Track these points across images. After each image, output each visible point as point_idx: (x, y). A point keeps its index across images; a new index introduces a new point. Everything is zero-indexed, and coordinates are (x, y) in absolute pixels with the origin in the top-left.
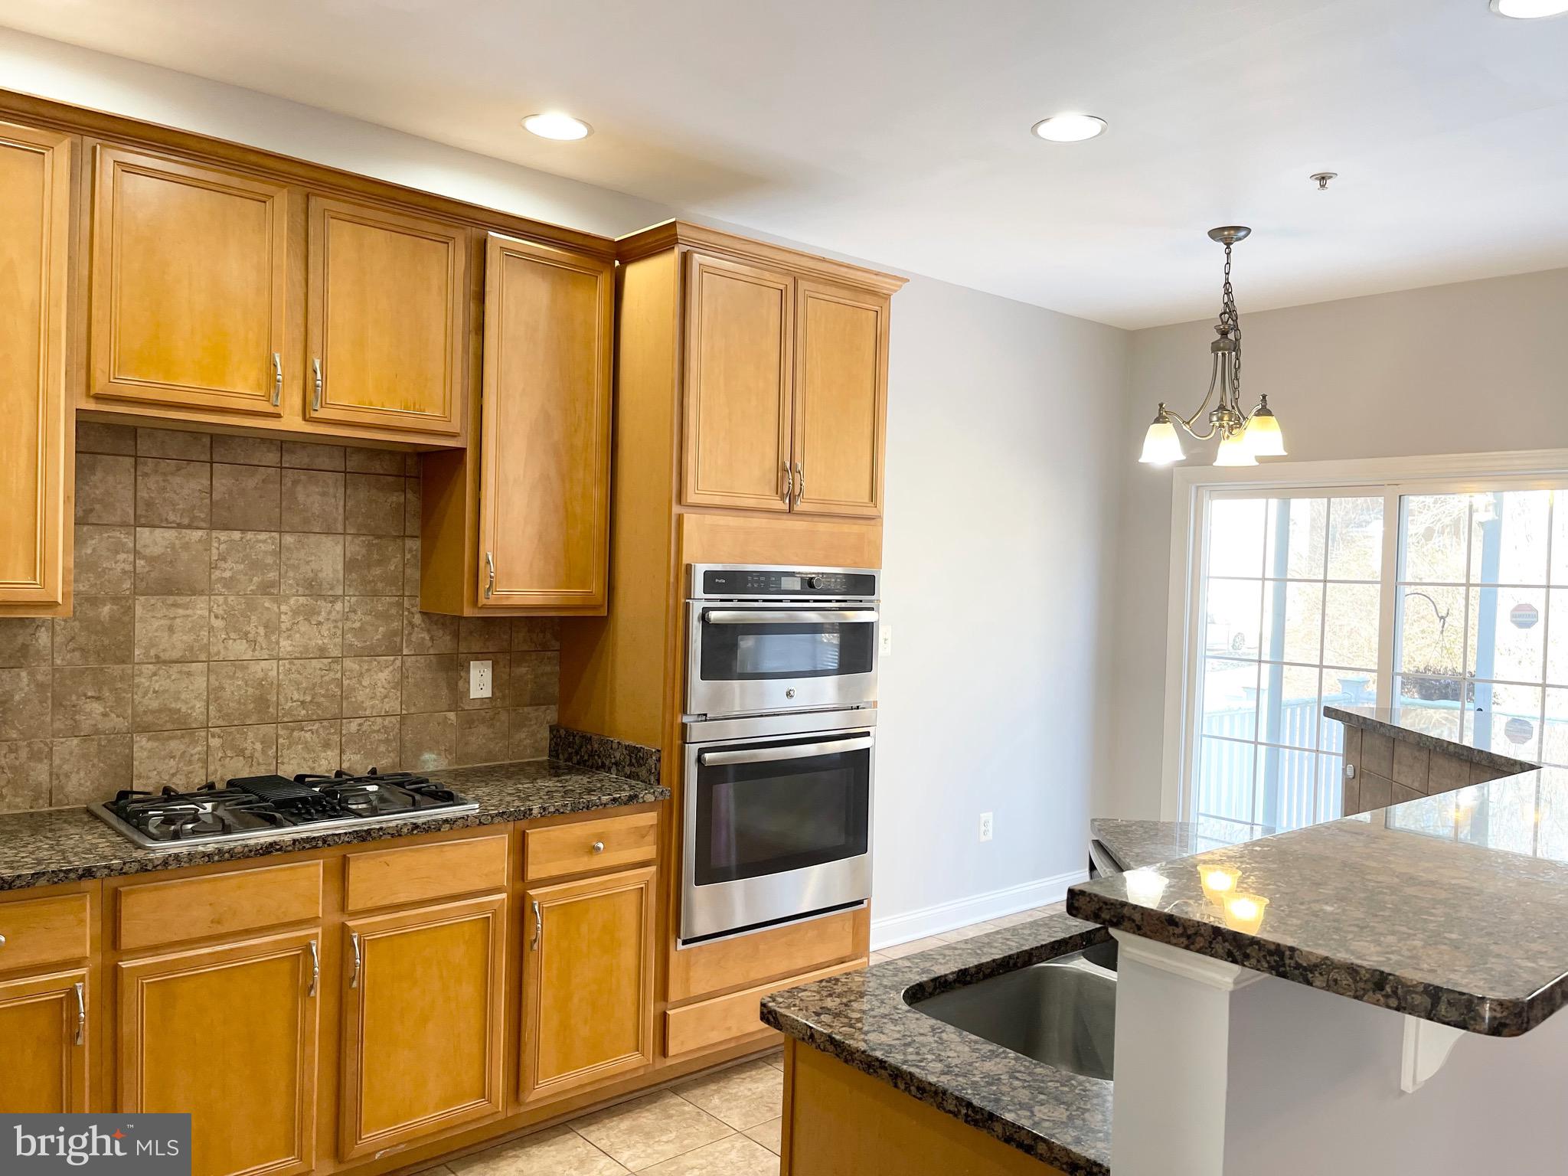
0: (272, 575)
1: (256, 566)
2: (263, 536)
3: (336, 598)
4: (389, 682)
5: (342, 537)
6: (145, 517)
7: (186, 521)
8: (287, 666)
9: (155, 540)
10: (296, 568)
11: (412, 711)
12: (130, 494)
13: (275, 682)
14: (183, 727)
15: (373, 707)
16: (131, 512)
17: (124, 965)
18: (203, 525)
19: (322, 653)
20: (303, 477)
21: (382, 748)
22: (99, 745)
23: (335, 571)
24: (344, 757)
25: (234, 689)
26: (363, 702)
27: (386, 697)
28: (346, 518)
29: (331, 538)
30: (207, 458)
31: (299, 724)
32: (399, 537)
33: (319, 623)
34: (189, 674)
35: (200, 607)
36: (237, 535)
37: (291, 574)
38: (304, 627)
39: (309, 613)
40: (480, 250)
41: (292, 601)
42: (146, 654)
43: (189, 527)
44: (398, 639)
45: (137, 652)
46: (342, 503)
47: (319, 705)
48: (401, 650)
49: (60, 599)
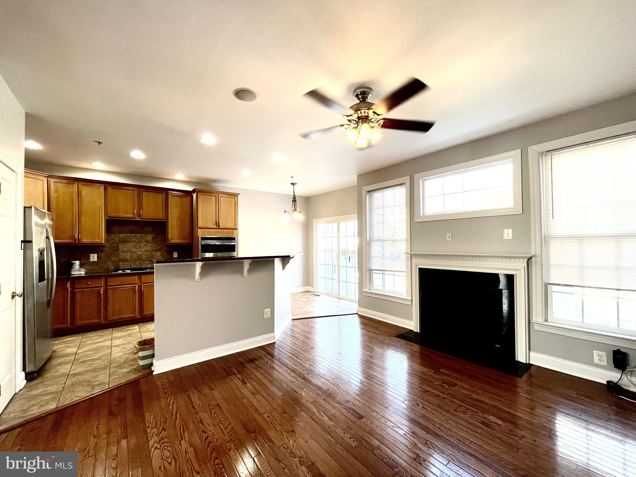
0: (140, 240)
1: (138, 239)
2: (139, 234)
3: (150, 243)
4: (160, 254)
6: (121, 232)
7: (127, 233)
8: (143, 253)
9: (122, 236)
12: (118, 229)
13: (141, 255)
14: (127, 261)
15: (157, 258)
16: (119, 232)
17: (108, 287)
18: (129, 233)
19: (148, 251)
20: (145, 226)
22: (114, 263)
23: (150, 239)
25: (135, 256)
26: (155, 258)
27: (159, 257)
28: (152, 232)
29: (150, 234)
30: (130, 224)
31: (145, 261)
33: (148, 247)
34: (127, 253)
35: (129, 244)
36: (134, 234)
37: (143, 240)
38: (145, 247)
39: (146, 245)
40: (167, 195)
41: (143, 243)
42: (121, 251)
47: (148, 258)
48: (162, 250)
49: (103, 243)
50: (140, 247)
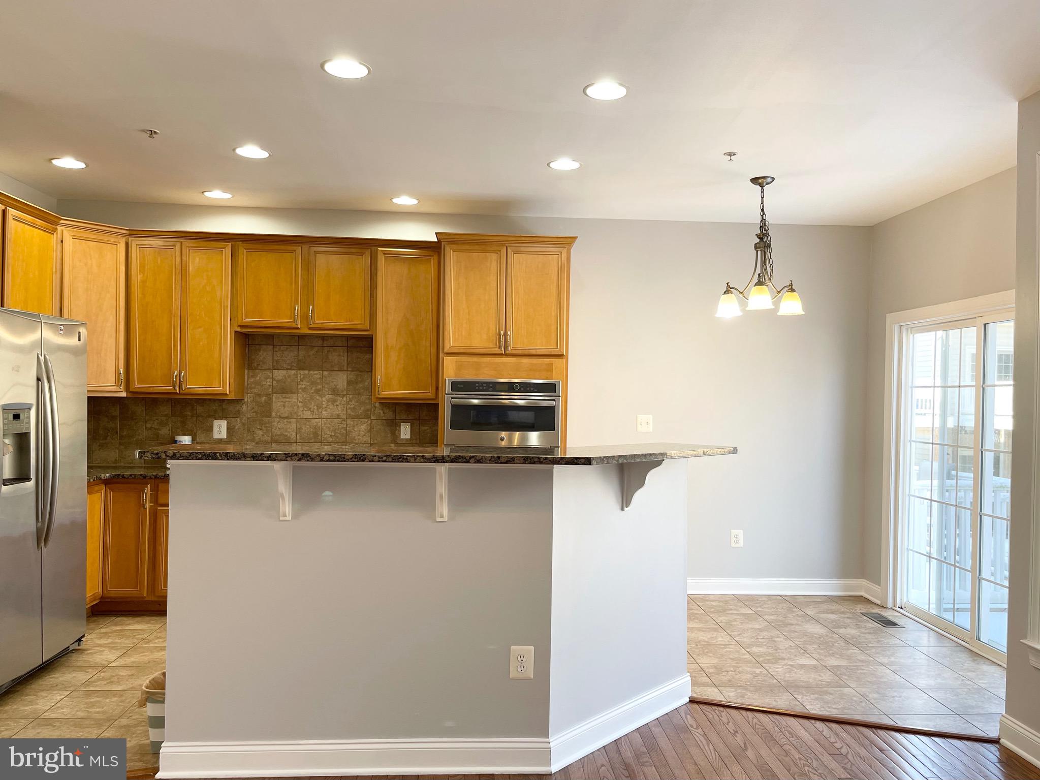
0: (319, 387)
1: (314, 383)
2: (316, 372)
3: (344, 395)
4: (365, 430)
5: (346, 372)
6: (276, 366)
7: (289, 367)
8: (325, 421)
9: (279, 374)
10: (327, 384)
11: (376, 442)
12: (271, 358)
13: (321, 427)
15: (359, 439)
16: (271, 364)
18: (295, 368)
19: (338, 417)
20: (331, 350)
23: (343, 385)
25: (305, 429)
26: (355, 437)
27: (364, 435)
28: (347, 365)
29: (342, 372)
30: (296, 344)
32: (369, 371)
33: (337, 405)
34: (290, 422)
35: (294, 398)
36: (306, 372)
37: (326, 386)
38: (331, 407)
39: (334, 401)
41: (327, 397)
42: (276, 415)
43: (290, 369)
44: (369, 412)
45: (273, 414)
46: (346, 359)
47: (337, 437)
48: (371, 417)
49: (228, 393)
50: (319, 407)
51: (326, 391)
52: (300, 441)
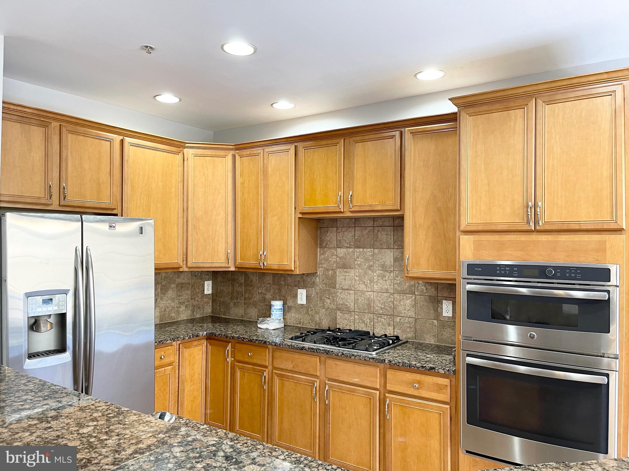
0: (371, 263)
1: (367, 260)
2: (369, 250)
3: (391, 271)
4: (410, 305)
5: (393, 249)
6: (339, 245)
7: (348, 246)
9: (341, 252)
10: (378, 260)
11: (419, 317)
12: (336, 238)
13: (373, 299)
14: (348, 310)
15: (405, 313)
16: (336, 244)
18: (352, 247)
19: (387, 291)
20: (380, 229)
21: (408, 330)
22: (329, 312)
23: (391, 262)
24: (395, 330)
25: (362, 300)
26: (401, 311)
27: (409, 310)
28: (394, 243)
29: (390, 250)
30: (353, 226)
31: (380, 315)
33: (386, 280)
34: (349, 293)
35: (352, 273)
36: (361, 250)
37: (377, 263)
38: (381, 281)
39: (383, 277)
41: (377, 272)
42: (339, 286)
43: (349, 248)
44: (413, 288)
45: (337, 286)
46: (393, 237)
47: (386, 309)
48: (415, 293)
49: (293, 269)
51: (377, 267)
52: (357, 311)
